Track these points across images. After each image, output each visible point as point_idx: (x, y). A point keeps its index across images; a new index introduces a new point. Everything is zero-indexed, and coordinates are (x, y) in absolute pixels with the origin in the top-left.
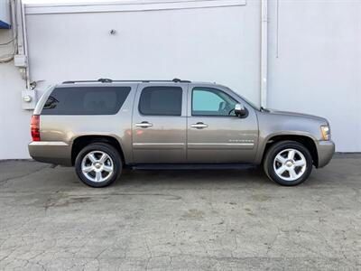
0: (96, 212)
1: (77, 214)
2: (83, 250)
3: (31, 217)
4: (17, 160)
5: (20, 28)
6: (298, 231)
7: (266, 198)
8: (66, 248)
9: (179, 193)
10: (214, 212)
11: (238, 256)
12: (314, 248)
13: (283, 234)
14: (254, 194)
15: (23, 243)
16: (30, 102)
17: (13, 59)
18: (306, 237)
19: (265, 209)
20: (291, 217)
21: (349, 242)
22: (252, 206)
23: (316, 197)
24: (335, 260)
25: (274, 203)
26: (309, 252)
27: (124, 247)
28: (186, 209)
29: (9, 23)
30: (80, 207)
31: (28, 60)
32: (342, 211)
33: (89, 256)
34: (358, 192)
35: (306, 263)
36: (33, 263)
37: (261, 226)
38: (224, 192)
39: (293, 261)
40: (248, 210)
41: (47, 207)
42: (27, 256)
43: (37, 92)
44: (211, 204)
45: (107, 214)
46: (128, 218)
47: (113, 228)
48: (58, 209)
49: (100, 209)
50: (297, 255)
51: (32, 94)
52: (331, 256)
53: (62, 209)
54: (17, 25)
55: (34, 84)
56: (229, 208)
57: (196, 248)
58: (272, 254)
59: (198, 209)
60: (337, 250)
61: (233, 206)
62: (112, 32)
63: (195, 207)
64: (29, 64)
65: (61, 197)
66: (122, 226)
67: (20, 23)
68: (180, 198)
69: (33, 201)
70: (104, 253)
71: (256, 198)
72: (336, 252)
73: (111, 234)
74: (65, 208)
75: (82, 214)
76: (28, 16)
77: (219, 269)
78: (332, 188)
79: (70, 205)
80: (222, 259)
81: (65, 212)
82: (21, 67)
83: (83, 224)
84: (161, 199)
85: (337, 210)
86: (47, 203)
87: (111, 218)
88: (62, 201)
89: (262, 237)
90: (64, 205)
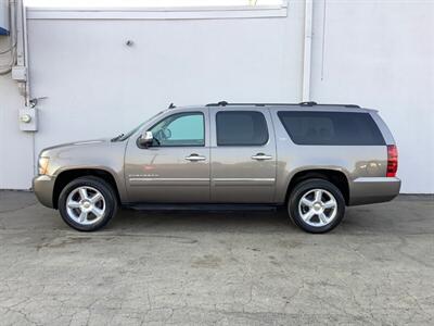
0: (96, 255)
1: (73, 256)
2: (74, 298)
3: (20, 259)
4: (12, 190)
5: (20, 34)
6: (325, 284)
7: (296, 245)
8: (54, 296)
9: (195, 236)
10: (233, 259)
11: (251, 311)
13: (306, 287)
14: (283, 239)
15: (7, 288)
16: (28, 122)
17: (10, 71)
18: (333, 292)
19: (291, 257)
20: (320, 267)
21: (380, 299)
22: (278, 254)
23: (353, 246)
24: (360, 318)
25: (304, 250)
26: (333, 309)
27: (121, 297)
28: (200, 255)
29: (7, 29)
30: (78, 249)
31: (29, 73)
32: (380, 263)
33: (80, 305)
34: (404, 241)
35: (326, 321)
36: (14, 311)
37: (283, 276)
38: (248, 236)
39: (311, 319)
40: (272, 258)
41: (39, 247)
42: (9, 304)
43: (37, 111)
44: (230, 249)
45: (108, 257)
46: (131, 263)
47: (111, 275)
48: (52, 251)
49: (102, 251)
50: (318, 312)
51: (32, 112)
52: (356, 314)
53: (57, 250)
54: (17, 32)
55: (34, 102)
56: (250, 255)
57: (204, 299)
58: (289, 310)
59: (215, 255)
60: (365, 307)
61: (257, 253)
62: (129, 43)
63: (211, 253)
64: (30, 78)
65: (58, 236)
66: (123, 273)
67: (20, 29)
68: (195, 241)
69: (23, 240)
70: (98, 303)
71: (284, 244)
72: (363, 310)
73: (109, 281)
74: (60, 250)
75: (79, 257)
76: (30, 22)
77: (225, 324)
78: (374, 235)
79: (67, 246)
80: (231, 313)
81: (59, 254)
82: (19, 81)
83: (78, 268)
84: (173, 242)
85: (376, 262)
86: (40, 243)
87: (112, 263)
88: (57, 241)
89: (282, 289)
90: (60, 245)
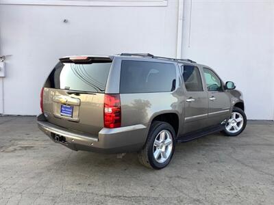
2: (13, 187)
6: (179, 177)
11: (128, 195)
12: (185, 191)
13: (167, 179)
21: (213, 187)
24: (198, 200)
26: (181, 194)
27: (45, 186)
30: (23, 154)
33: (16, 191)
35: (175, 202)
43: (5, 64)
45: (42, 160)
47: (42, 171)
49: (38, 155)
50: (171, 196)
51: (1, 64)
55: (3, 58)
58: (153, 195)
60: (203, 193)
62: (65, 21)
65: (12, 145)
66: (49, 170)
70: (28, 190)
72: (201, 195)
73: (39, 175)
75: (23, 159)
80: (114, 197)
83: (21, 166)
85: (214, 163)
87: (43, 163)
90: (12, 151)
